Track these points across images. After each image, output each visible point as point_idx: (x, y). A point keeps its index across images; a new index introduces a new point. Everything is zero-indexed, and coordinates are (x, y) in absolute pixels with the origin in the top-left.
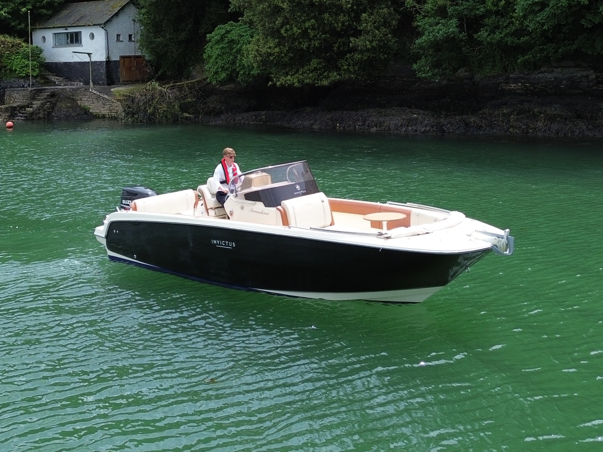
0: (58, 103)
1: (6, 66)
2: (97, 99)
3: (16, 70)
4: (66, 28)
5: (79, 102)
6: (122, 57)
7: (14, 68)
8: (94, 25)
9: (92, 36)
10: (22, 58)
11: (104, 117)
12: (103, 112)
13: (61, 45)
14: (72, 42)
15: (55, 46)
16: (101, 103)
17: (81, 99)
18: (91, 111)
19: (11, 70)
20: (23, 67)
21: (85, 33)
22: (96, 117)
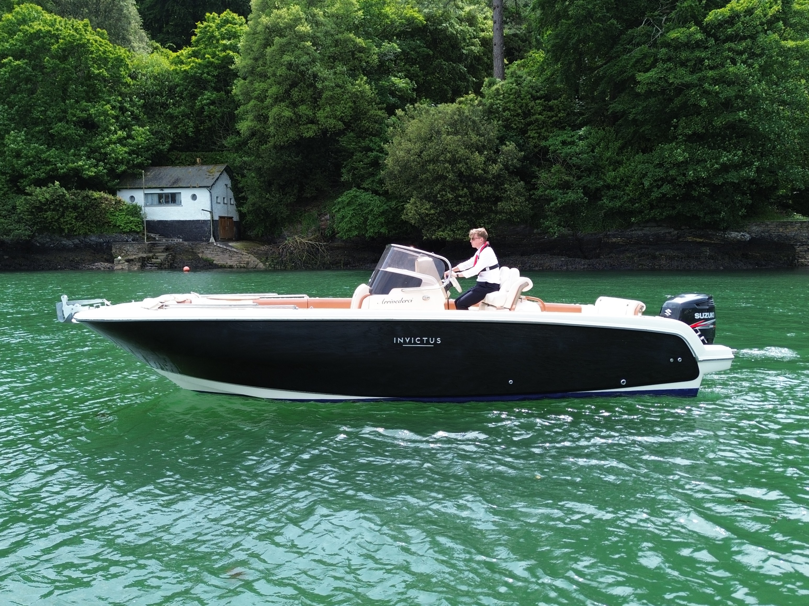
0: (178, 256)
1: (110, 222)
2: (222, 252)
3: (120, 226)
4: (162, 188)
5: (200, 255)
6: (220, 217)
7: (118, 224)
8: (200, 187)
9: (194, 197)
10: (126, 215)
11: (231, 267)
12: (231, 264)
13: (152, 205)
14: (167, 202)
15: (146, 205)
16: (227, 255)
17: (203, 252)
18: (215, 262)
19: (115, 226)
20: (127, 223)
21: (185, 195)
22: (222, 267)
